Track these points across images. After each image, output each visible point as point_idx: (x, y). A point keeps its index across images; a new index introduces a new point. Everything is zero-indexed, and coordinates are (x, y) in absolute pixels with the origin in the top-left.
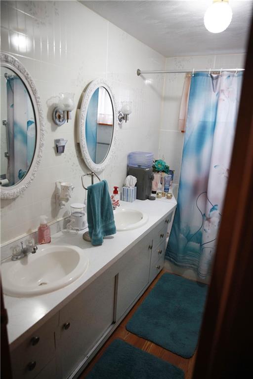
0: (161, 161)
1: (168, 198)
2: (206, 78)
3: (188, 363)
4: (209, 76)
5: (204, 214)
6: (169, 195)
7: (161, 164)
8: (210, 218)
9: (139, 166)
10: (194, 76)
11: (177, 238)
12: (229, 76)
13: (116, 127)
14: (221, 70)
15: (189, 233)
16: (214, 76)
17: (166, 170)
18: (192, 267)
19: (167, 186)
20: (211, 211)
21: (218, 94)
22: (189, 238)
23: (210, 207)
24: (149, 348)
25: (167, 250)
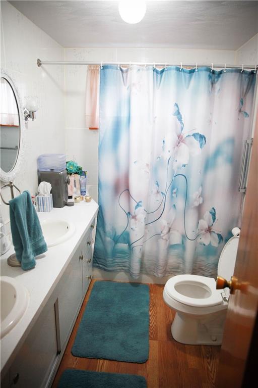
0: (72, 162)
1: (87, 201)
2: (116, 71)
3: (146, 367)
4: (118, 68)
5: (129, 213)
6: (88, 198)
7: (73, 166)
8: (136, 216)
9: (52, 170)
10: (103, 69)
11: (103, 242)
12: (139, 70)
13: (23, 127)
14: (130, 63)
15: (115, 235)
16: (124, 69)
17: (79, 172)
18: (123, 269)
19: (83, 188)
20: (136, 208)
21: (129, 88)
22: (116, 240)
23: (134, 204)
24: (103, 366)
25: (94, 257)
